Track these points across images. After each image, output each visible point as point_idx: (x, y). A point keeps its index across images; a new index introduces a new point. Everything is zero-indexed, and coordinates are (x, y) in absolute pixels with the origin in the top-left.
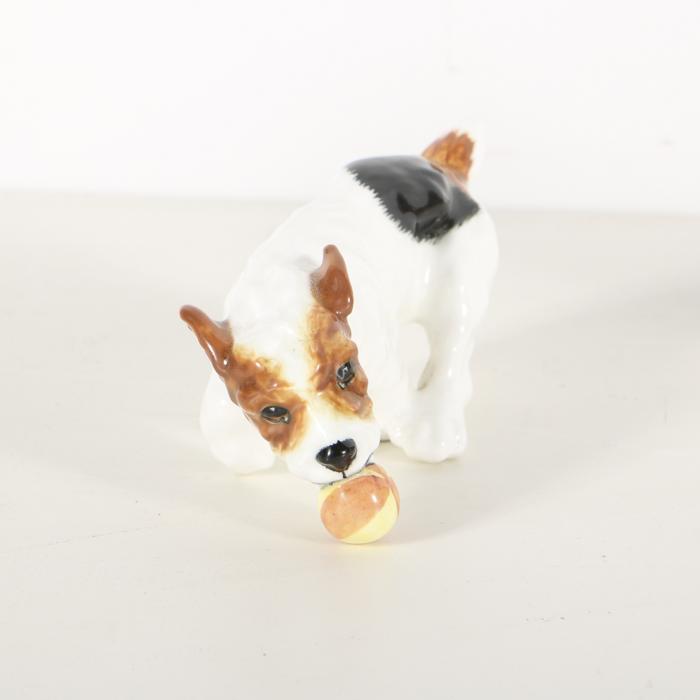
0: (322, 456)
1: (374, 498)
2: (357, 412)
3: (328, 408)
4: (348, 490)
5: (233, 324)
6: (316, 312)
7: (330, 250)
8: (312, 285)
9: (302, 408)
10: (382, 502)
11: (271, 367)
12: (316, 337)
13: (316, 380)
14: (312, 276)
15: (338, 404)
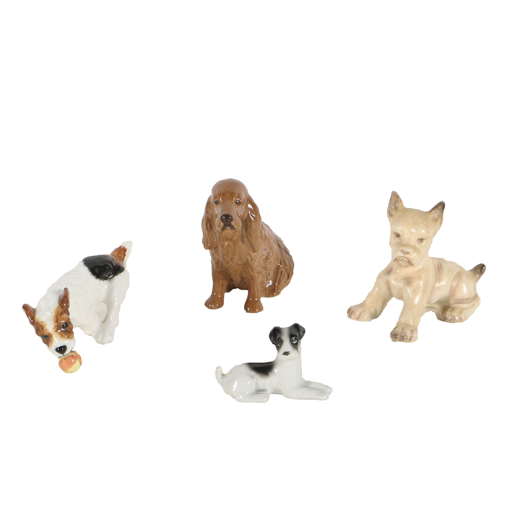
0: (57, 350)
1: (73, 361)
2: (68, 337)
3: (59, 336)
4: (64, 359)
5: (37, 310)
6: (58, 308)
7: (66, 289)
8: (59, 300)
9: (52, 336)
10: (74, 363)
11: (43, 324)
12: (57, 316)
13: (55, 329)
14: (60, 296)
15: (62, 335)
